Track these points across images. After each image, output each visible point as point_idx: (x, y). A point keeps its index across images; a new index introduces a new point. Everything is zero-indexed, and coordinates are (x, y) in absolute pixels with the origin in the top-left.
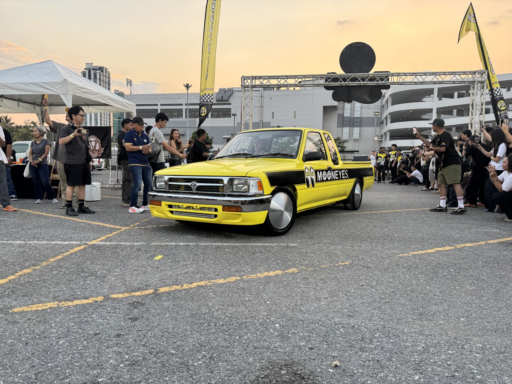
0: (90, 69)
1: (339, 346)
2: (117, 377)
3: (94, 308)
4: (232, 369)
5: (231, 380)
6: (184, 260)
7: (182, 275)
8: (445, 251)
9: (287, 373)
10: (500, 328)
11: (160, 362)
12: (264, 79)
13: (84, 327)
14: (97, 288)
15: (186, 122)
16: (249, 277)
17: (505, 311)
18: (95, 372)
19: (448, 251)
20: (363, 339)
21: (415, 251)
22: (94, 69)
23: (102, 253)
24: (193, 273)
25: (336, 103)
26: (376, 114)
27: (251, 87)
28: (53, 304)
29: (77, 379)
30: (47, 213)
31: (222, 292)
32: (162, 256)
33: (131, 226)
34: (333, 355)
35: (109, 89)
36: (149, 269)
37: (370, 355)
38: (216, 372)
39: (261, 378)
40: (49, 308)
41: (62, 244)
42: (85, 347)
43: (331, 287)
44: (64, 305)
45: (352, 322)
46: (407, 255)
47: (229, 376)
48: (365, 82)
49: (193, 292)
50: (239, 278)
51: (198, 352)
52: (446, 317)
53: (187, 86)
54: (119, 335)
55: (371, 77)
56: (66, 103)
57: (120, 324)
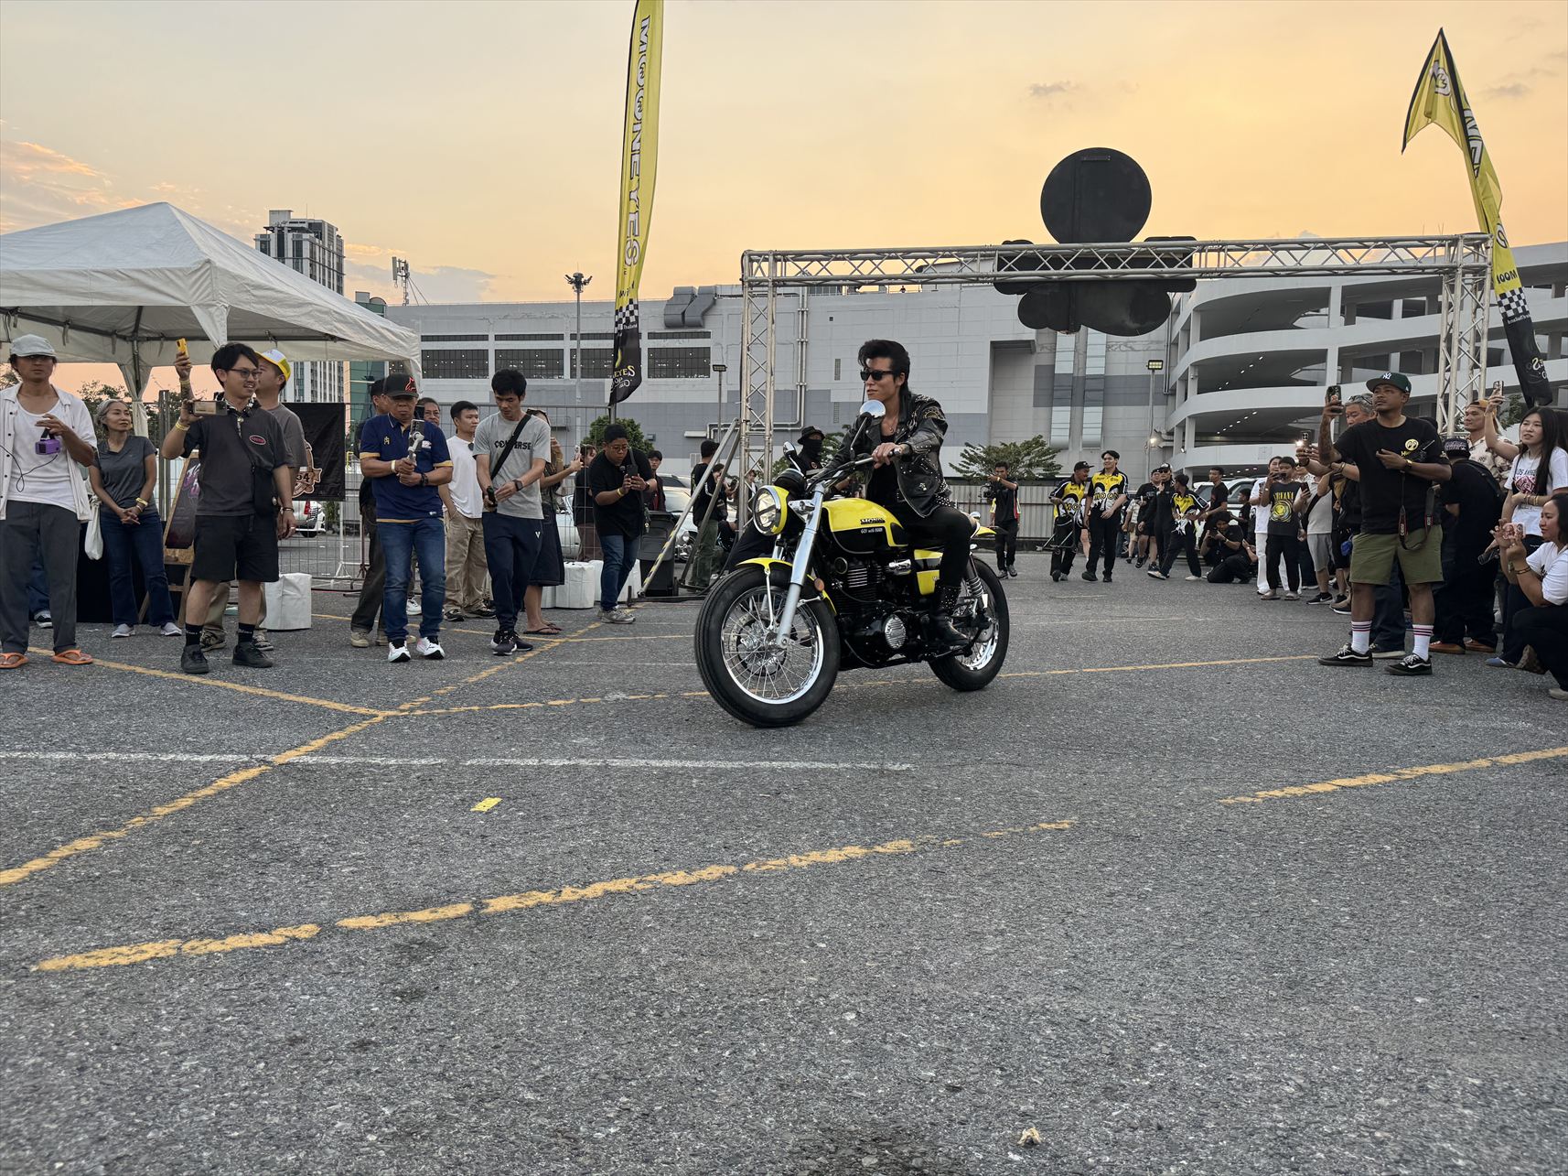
0: (283, 228)
1: (1039, 1080)
3: (288, 958)
4: (711, 1149)
6: (565, 813)
7: (558, 859)
8: (1366, 787)
9: (880, 1164)
10: (1536, 1028)
11: (490, 1128)
12: (812, 260)
13: (257, 1019)
14: (297, 897)
15: (571, 390)
16: (764, 868)
17: (1552, 974)
18: (291, 1158)
19: (1375, 787)
20: (1113, 1062)
21: (1275, 788)
22: (293, 229)
23: (313, 791)
24: (593, 851)
25: (1029, 334)
26: (1153, 365)
27: (770, 284)
28: (162, 946)
30: (148, 667)
31: (680, 911)
32: (497, 800)
33: (402, 707)
34: (1022, 1108)
35: (340, 290)
36: (458, 840)
37: (1134, 1109)
38: (660, 1161)
40: (152, 959)
41: (193, 763)
42: (261, 1081)
43: (1016, 898)
44: (197, 951)
45: (1079, 1005)
46: (1249, 800)
48: (1119, 270)
49: (592, 912)
50: (732, 870)
51: (606, 1096)
52: (1371, 992)
53: (578, 282)
54: (363, 1045)
55: (1139, 253)
56: (210, 333)
57: (366, 1008)
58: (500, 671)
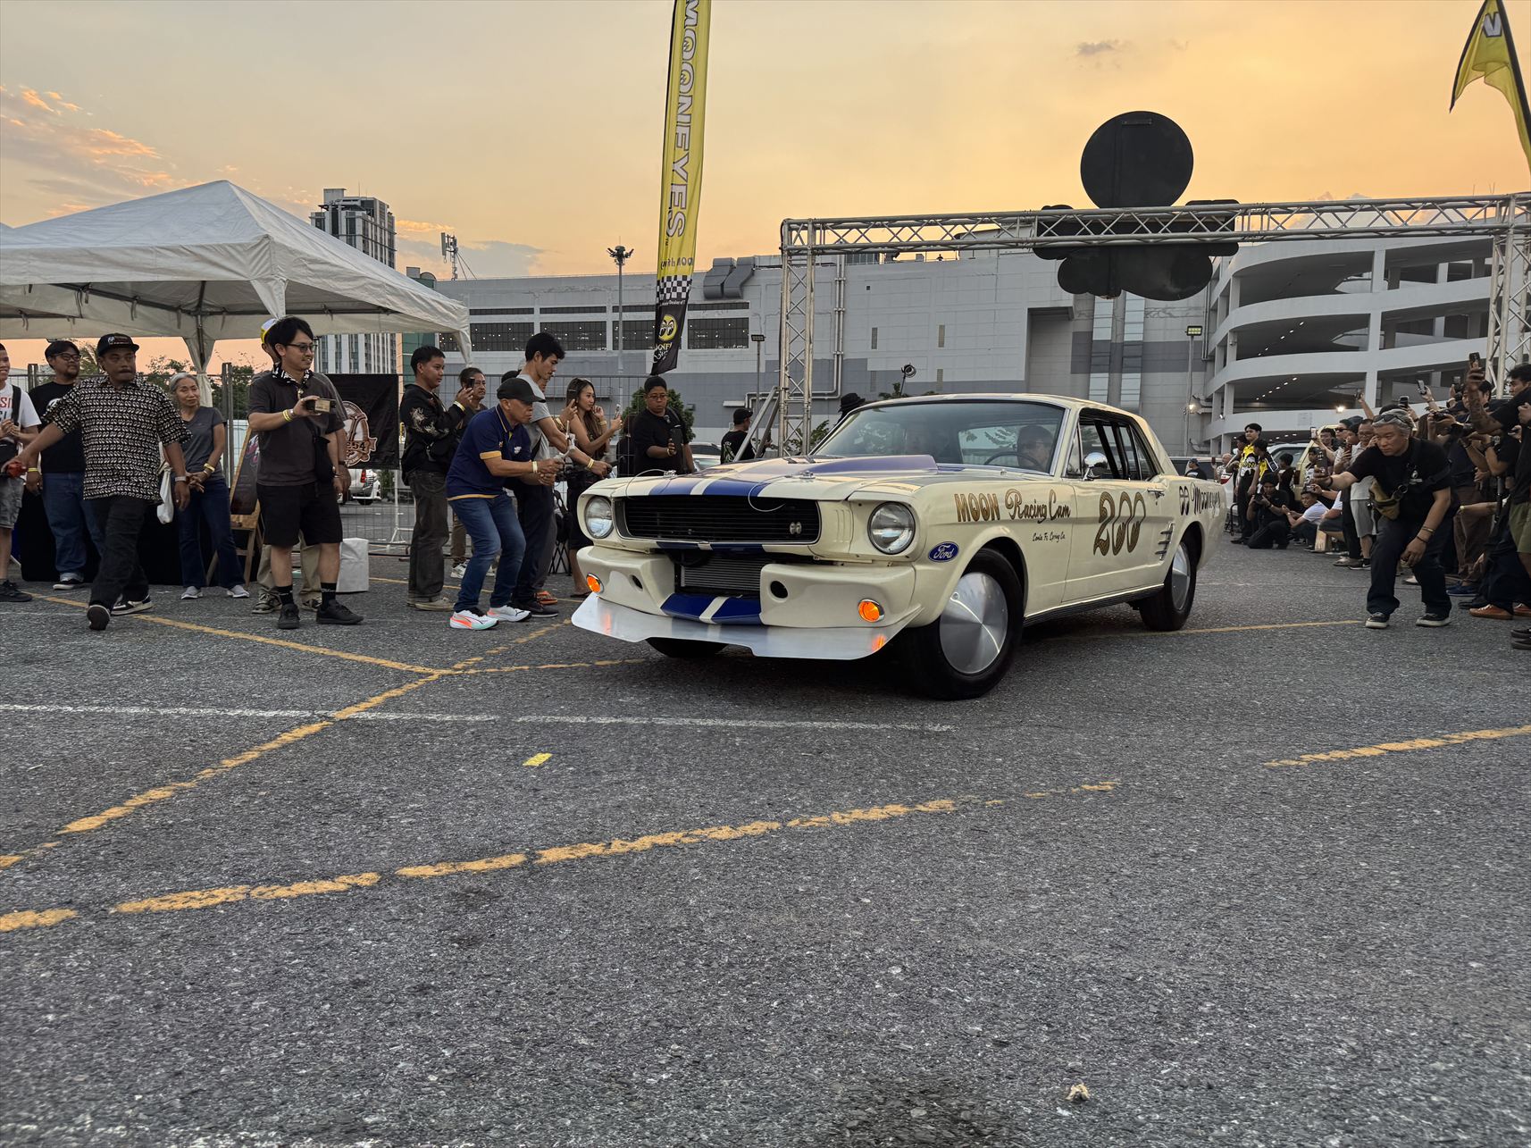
0: (337, 206)
1: (1086, 1037)
2: (419, 1113)
3: (351, 905)
4: (762, 1098)
5: (757, 1132)
6: (613, 769)
7: (607, 811)
8: (1414, 751)
9: (929, 1116)
11: (546, 1072)
12: (851, 228)
13: (322, 963)
14: (359, 847)
15: (614, 361)
16: (808, 824)
18: (356, 1096)
19: (1422, 752)
20: (1161, 1020)
21: (1320, 752)
22: (347, 207)
23: (373, 746)
24: (641, 806)
25: (1068, 299)
26: (1192, 331)
27: (809, 252)
28: (232, 891)
29: (302, 1115)
30: (215, 628)
31: (727, 864)
32: (548, 756)
33: (456, 666)
34: (1070, 1064)
35: (392, 265)
36: (512, 793)
37: (1183, 1068)
38: (711, 1107)
39: (849, 1129)
40: (222, 903)
41: (258, 718)
42: (329, 1023)
43: (1060, 857)
44: (265, 897)
45: (1126, 965)
46: (1294, 763)
47: (753, 1121)
48: (1160, 234)
49: (641, 864)
50: (776, 825)
51: (658, 1043)
52: (1422, 956)
53: (620, 255)
54: (423, 989)
55: (1180, 217)
56: (269, 307)
57: (425, 954)
58: (547, 633)
